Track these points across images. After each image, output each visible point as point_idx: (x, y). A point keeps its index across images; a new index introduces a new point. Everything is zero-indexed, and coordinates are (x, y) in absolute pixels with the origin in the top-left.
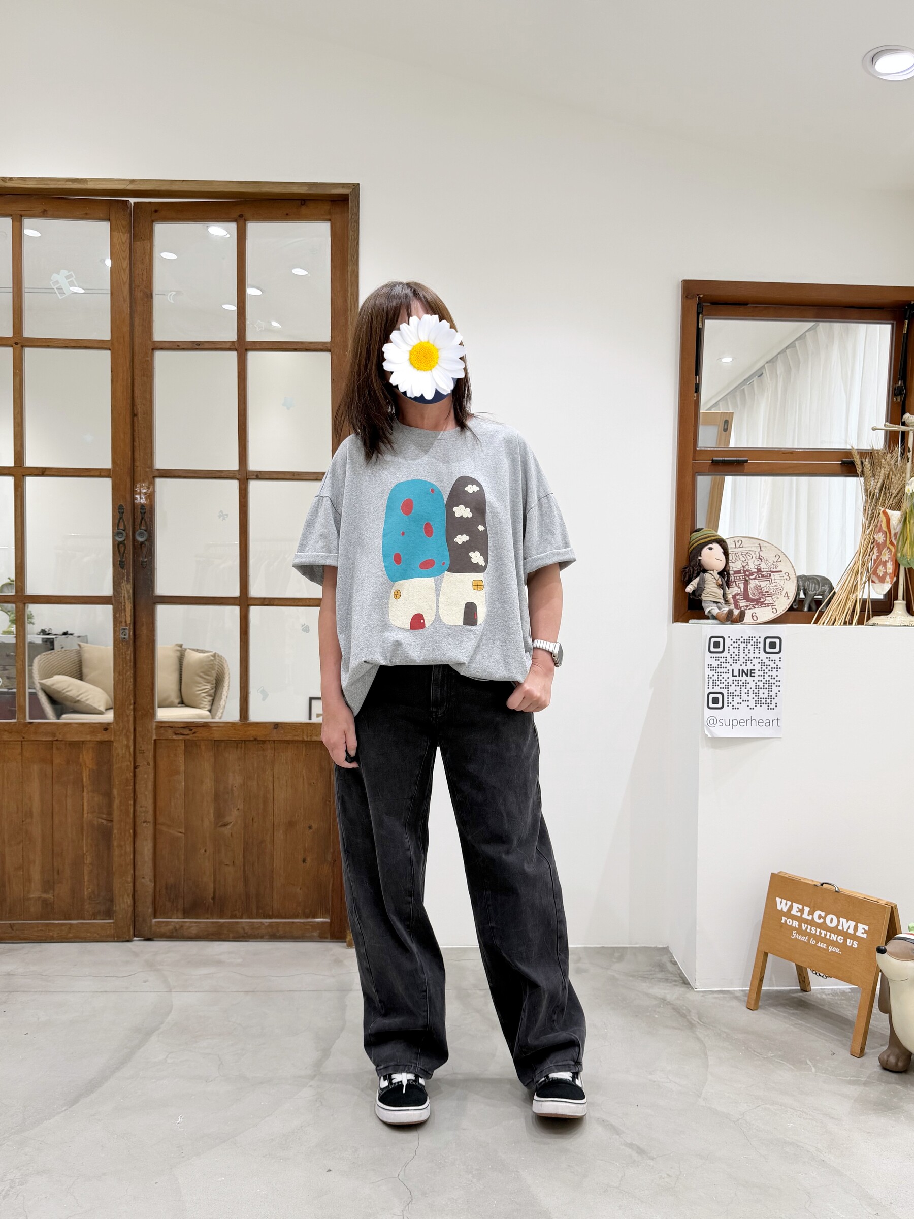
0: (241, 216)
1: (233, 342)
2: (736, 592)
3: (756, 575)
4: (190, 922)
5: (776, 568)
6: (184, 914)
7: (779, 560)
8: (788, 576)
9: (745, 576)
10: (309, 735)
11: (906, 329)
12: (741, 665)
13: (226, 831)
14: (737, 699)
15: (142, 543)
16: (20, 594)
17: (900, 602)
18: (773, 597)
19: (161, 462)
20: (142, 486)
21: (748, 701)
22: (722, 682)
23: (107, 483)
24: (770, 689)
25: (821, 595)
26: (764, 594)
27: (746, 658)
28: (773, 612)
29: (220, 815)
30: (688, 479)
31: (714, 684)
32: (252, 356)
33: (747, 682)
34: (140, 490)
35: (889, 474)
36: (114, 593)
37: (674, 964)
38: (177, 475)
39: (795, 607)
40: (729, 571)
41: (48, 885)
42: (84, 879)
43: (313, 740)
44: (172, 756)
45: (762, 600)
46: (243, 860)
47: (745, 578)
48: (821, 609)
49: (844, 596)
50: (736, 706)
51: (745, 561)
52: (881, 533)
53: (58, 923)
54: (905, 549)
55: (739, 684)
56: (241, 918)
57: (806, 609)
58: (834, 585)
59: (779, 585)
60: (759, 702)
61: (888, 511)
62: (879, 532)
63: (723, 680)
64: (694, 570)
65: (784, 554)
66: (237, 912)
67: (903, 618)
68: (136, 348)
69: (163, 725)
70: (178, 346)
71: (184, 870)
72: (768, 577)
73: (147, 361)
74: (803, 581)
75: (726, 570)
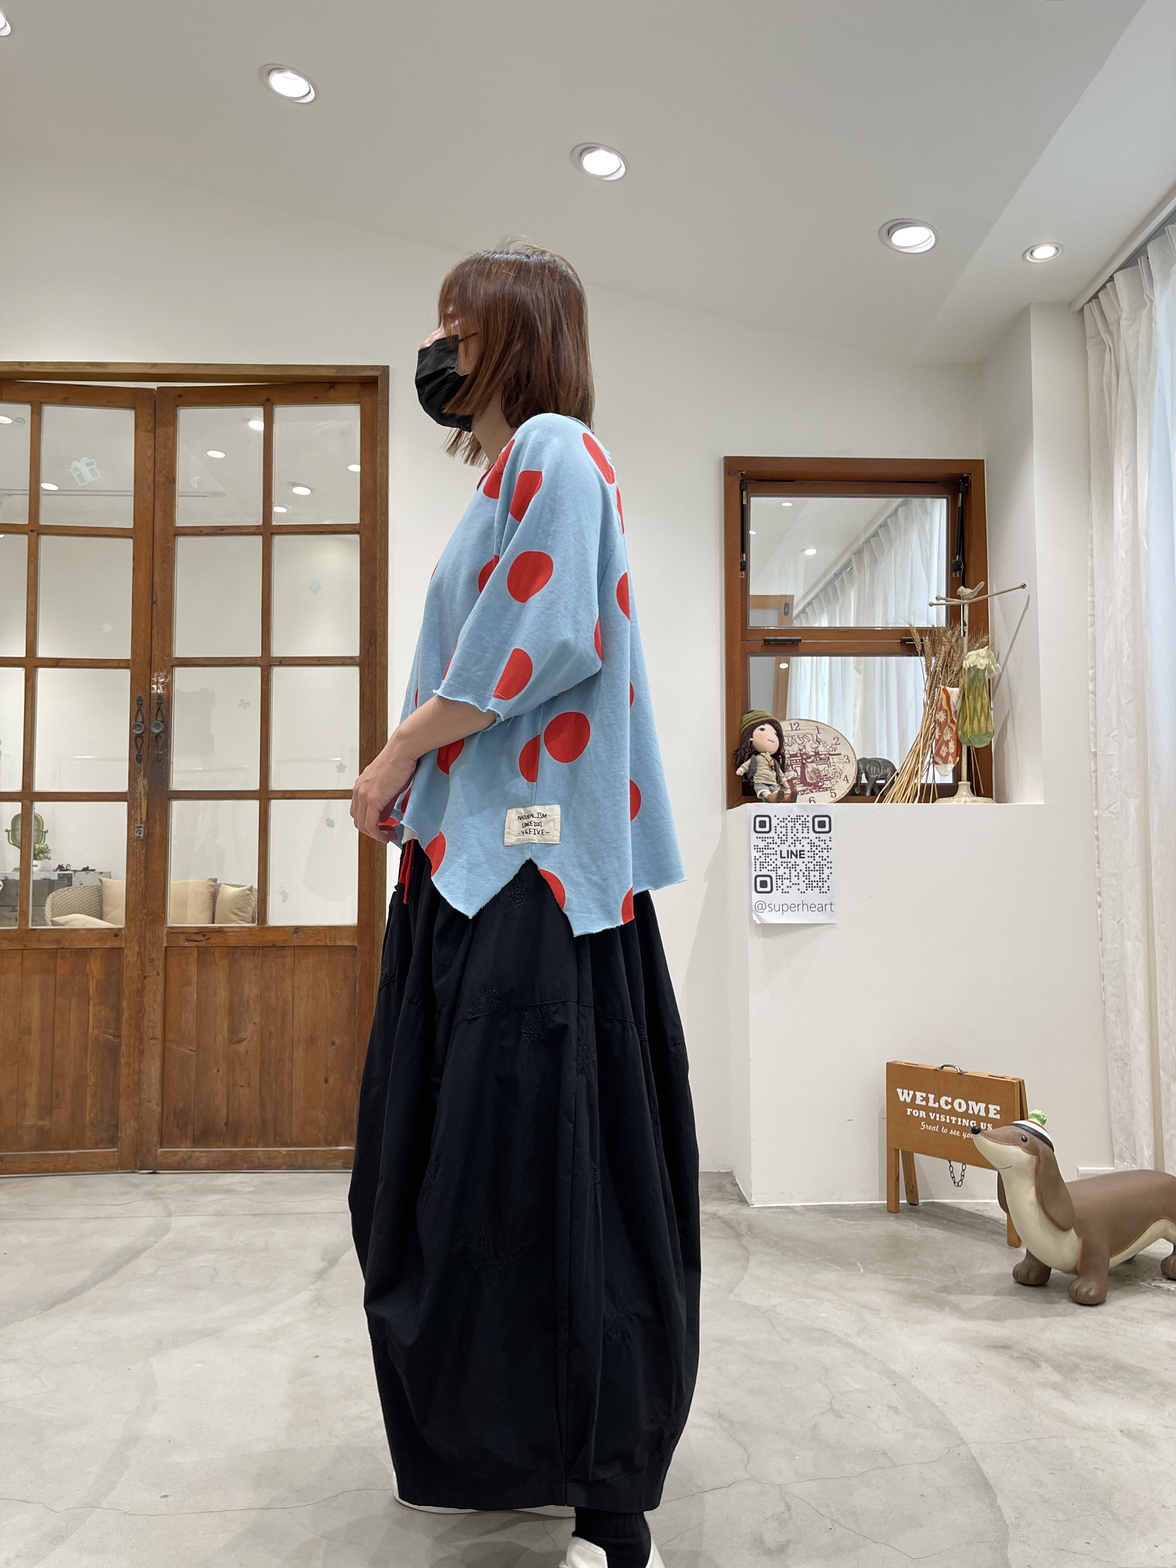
0: (268, 400)
1: (258, 526)
3: (813, 758)
4: (200, 1151)
5: (835, 751)
6: (193, 1143)
7: (838, 743)
8: (847, 759)
9: (803, 759)
10: (332, 939)
11: (960, 503)
12: (789, 846)
13: (241, 1048)
14: (786, 882)
15: (158, 735)
16: (26, 790)
17: (964, 782)
18: (832, 781)
19: (179, 652)
20: (160, 676)
21: (799, 884)
22: (770, 864)
23: (126, 674)
24: (821, 872)
25: (883, 778)
26: (822, 777)
27: (795, 838)
28: (832, 796)
29: (234, 1030)
30: (739, 660)
31: (762, 866)
32: (278, 540)
33: (797, 864)
34: (157, 680)
35: (950, 651)
36: (129, 789)
37: (735, 1185)
38: (197, 663)
39: (857, 792)
40: (784, 753)
41: (45, 1111)
42: (86, 1102)
43: (337, 945)
44: (183, 965)
45: (820, 784)
46: (259, 1081)
47: (802, 761)
49: (905, 778)
50: (786, 890)
51: (802, 744)
52: (942, 712)
53: (55, 1153)
54: (965, 727)
55: (789, 866)
56: (256, 1147)
57: (868, 794)
58: (896, 768)
59: (838, 768)
60: (811, 886)
61: (948, 688)
62: (940, 710)
63: (771, 862)
64: (745, 752)
65: (843, 736)
66: (252, 1140)
67: (968, 799)
68: (157, 534)
69: (175, 931)
70: (201, 531)
71: (195, 1092)
72: (826, 760)
73: (169, 547)
74: (863, 764)
75: (782, 751)
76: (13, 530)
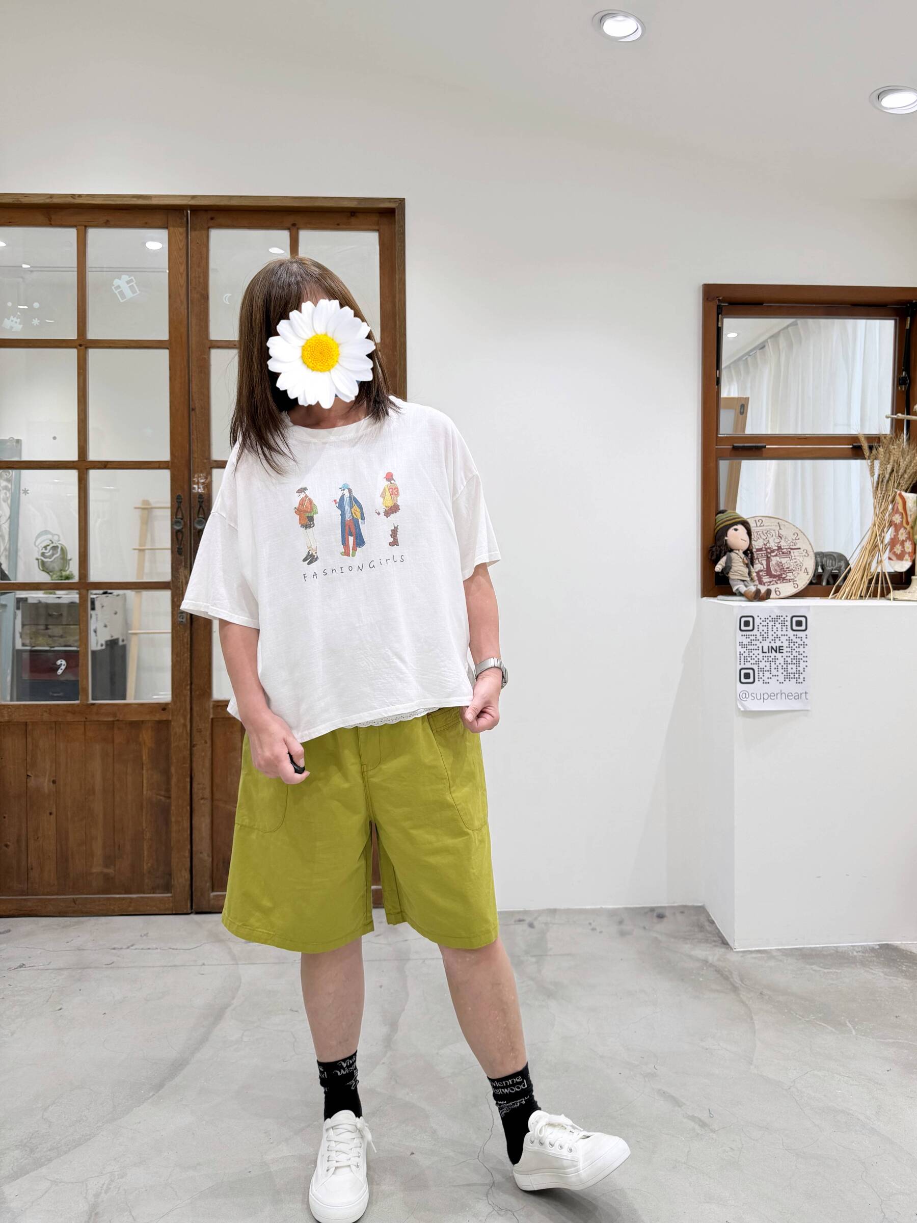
0: (293, 225)
2: (759, 568)
3: (776, 552)
5: (795, 546)
7: (797, 538)
8: (807, 552)
9: (767, 553)
11: (908, 325)
12: (770, 642)
14: (767, 674)
16: (83, 581)
18: (794, 573)
19: (217, 454)
20: (200, 477)
21: (778, 676)
22: (752, 658)
23: (166, 474)
24: (798, 665)
25: (838, 570)
26: (785, 570)
27: (775, 635)
28: (794, 587)
30: (712, 465)
31: (746, 660)
33: (776, 658)
36: (172, 578)
37: (711, 923)
39: (814, 582)
40: (752, 550)
41: (109, 860)
42: (144, 854)
44: (229, 733)
45: (784, 576)
47: (767, 555)
48: (839, 583)
49: (859, 572)
50: (767, 680)
51: (766, 538)
52: (898, 515)
53: (119, 898)
55: (769, 660)
57: (824, 585)
58: (850, 562)
59: (798, 561)
60: (788, 677)
61: (904, 493)
63: (754, 657)
64: (721, 549)
65: (803, 532)
68: (192, 347)
69: (220, 704)
72: (787, 554)
73: (205, 359)
74: (820, 557)
75: (750, 548)
76: (64, 345)
